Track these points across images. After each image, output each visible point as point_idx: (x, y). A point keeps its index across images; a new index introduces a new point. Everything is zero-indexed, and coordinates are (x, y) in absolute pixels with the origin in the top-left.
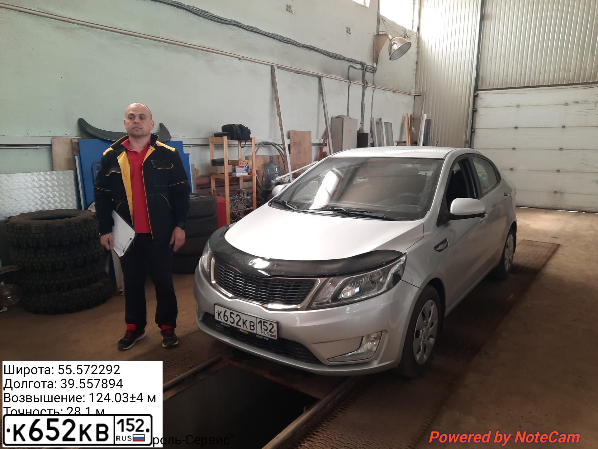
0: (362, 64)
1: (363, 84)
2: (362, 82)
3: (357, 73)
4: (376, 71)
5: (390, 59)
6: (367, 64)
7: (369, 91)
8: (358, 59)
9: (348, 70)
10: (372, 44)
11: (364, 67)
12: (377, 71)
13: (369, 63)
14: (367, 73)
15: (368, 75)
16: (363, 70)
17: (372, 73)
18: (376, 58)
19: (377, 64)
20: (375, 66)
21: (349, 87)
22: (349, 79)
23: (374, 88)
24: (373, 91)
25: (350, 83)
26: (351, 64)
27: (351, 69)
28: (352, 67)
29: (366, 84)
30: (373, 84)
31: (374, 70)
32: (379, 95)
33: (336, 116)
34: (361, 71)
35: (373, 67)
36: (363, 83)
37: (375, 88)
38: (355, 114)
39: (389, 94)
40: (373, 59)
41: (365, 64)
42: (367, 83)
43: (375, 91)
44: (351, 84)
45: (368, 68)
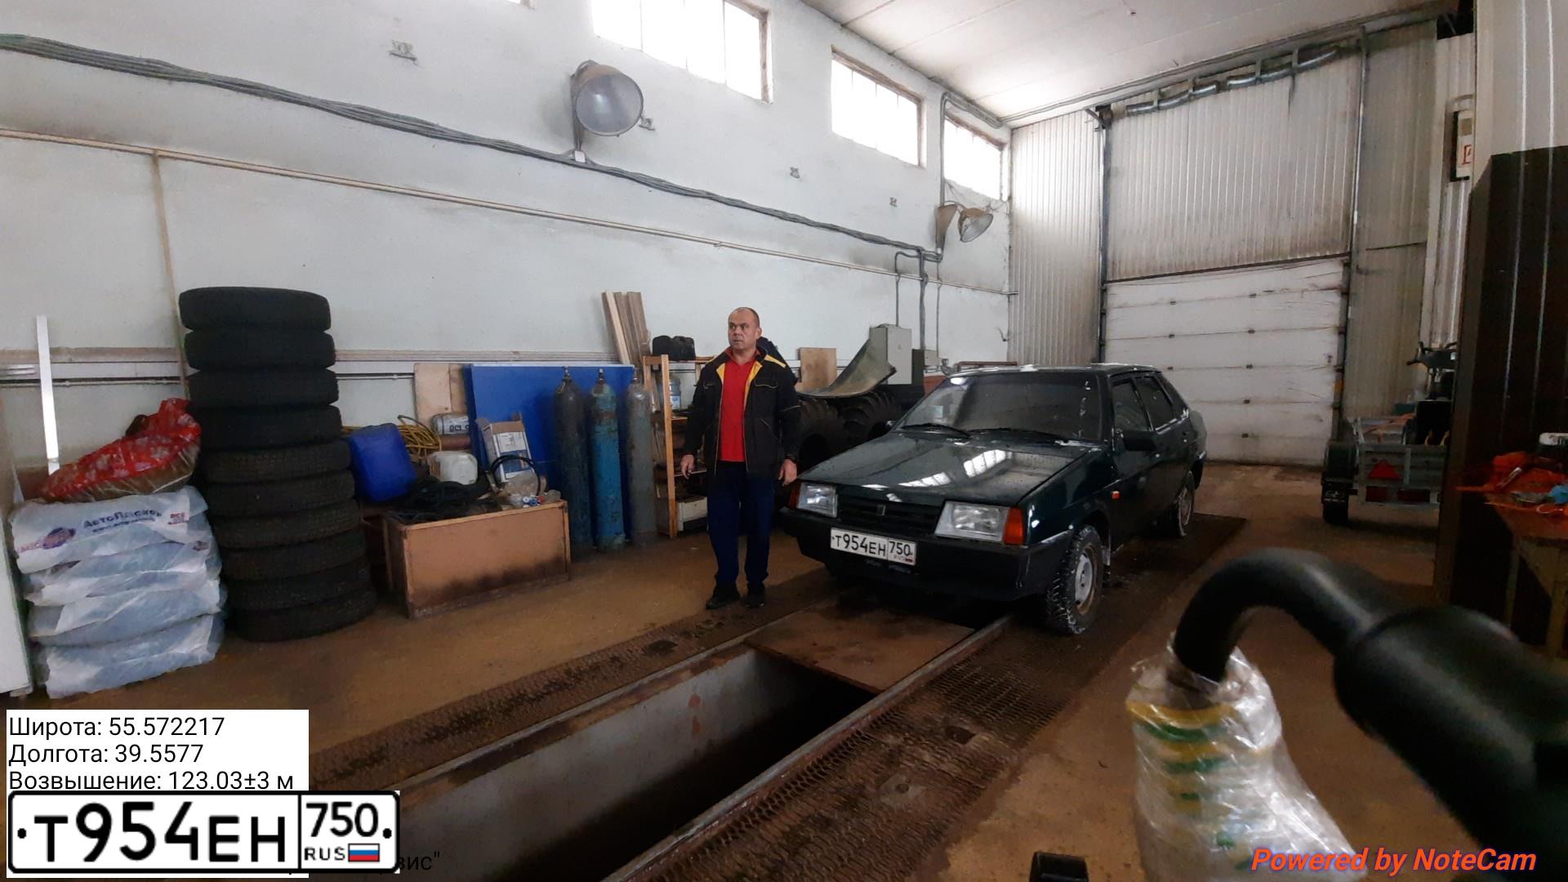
0: (919, 250)
1: (921, 278)
2: (919, 276)
3: (910, 262)
4: (942, 259)
5: (961, 240)
6: (926, 249)
7: (931, 289)
8: (911, 243)
9: (896, 258)
10: (934, 220)
11: (921, 254)
12: (944, 259)
13: (929, 247)
14: (926, 263)
15: (929, 266)
16: (921, 258)
17: (935, 264)
18: (940, 239)
19: (942, 249)
20: (939, 251)
21: (897, 283)
22: (897, 272)
24: (939, 289)
25: (898, 278)
26: (899, 250)
27: (900, 257)
28: (901, 253)
29: (925, 277)
30: (938, 278)
31: (938, 258)
32: (949, 293)
33: (878, 325)
34: (917, 260)
35: (937, 254)
36: (921, 276)
37: (941, 284)
38: (910, 321)
39: (964, 290)
40: (936, 241)
41: (923, 250)
42: (927, 276)
43: (941, 288)
44: (901, 278)
45: (928, 255)
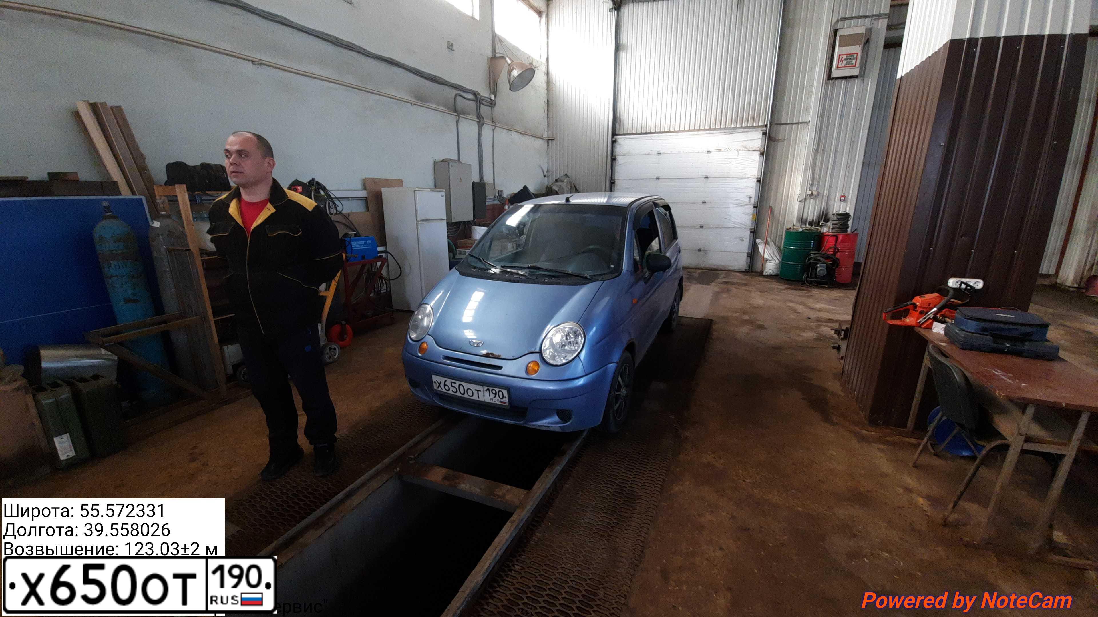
0: (475, 94)
1: (478, 120)
2: (476, 118)
3: (467, 104)
5: (510, 89)
6: (482, 94)
7: (487, 130)
8: (468, 87)
9: (455, 98)
10: (487, 70)
11: (477, 98)
12: (496, 105)
13: (484, 93)
14: (482, 106)
15: (484, 109)
16: (477, 101)
17: (490, 108)
18: (493, 88)
19: (495, 96)
20: (493, 98)
21: (457, 122)
22: (457, 112)
23: (494, 127)
24: (493, 130)
25: (458, 117)
26: (458, 92)
27: (459, 98)
28: (459, 95)
29: (481, 119)
30: (493, 121)
31: (492, 104)
32: (502, 136)
33: (441, 159)
34: (474, 103)
35: (491, 99)
36: (478, 117)
38: (470, 157)
39: (513, 133)
40: (490, 89)
41: (479, 94)
42: (483, 118)
43: (495, 131)
44: (461, 119)
45: (483, 100)
